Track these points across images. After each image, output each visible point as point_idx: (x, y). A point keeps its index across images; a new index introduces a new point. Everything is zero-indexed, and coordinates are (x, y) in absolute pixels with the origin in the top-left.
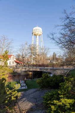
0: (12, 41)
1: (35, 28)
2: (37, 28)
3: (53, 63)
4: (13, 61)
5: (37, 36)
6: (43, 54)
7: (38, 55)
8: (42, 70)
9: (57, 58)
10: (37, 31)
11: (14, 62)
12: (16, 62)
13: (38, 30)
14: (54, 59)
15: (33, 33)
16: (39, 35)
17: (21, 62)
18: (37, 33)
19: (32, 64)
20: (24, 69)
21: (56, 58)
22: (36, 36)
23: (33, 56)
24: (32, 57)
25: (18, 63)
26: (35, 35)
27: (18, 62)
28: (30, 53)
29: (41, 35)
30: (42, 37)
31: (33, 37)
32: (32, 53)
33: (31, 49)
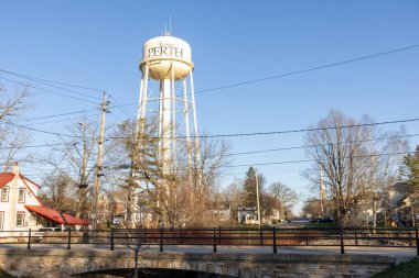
0: (27, 100)
1: (153, 43)
2: (167, 40)
3: (247, 222)
4: (21, 208)
5: (167, 82)
6: (196, 175)
7: (172, 179)
8: (201, 267)
9: (267, 198)
10: (163, 56)
11: (28, 214)
12: (38, 216)
13: (172, 51)
14: (253, 204)
15: (142, 67)
16: (177, 79)
17: (69, 219)
18: (165, 65)
19: (134, 227)
20: (82, 261)
21: (261, 199)
22: (158, 83)
23: (143, 184)
24: (138, 191)
25: (49, 222)
26: (156, 76)
27: (52, 213)
28: (125, 167)
29: (185, 76)
30: (190, 85)
31: (144, 84)
32: (133, 166)
33: (131, 145)
